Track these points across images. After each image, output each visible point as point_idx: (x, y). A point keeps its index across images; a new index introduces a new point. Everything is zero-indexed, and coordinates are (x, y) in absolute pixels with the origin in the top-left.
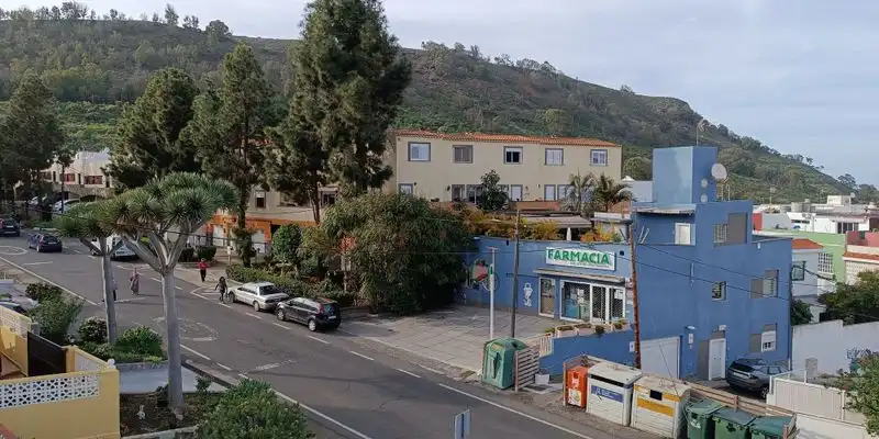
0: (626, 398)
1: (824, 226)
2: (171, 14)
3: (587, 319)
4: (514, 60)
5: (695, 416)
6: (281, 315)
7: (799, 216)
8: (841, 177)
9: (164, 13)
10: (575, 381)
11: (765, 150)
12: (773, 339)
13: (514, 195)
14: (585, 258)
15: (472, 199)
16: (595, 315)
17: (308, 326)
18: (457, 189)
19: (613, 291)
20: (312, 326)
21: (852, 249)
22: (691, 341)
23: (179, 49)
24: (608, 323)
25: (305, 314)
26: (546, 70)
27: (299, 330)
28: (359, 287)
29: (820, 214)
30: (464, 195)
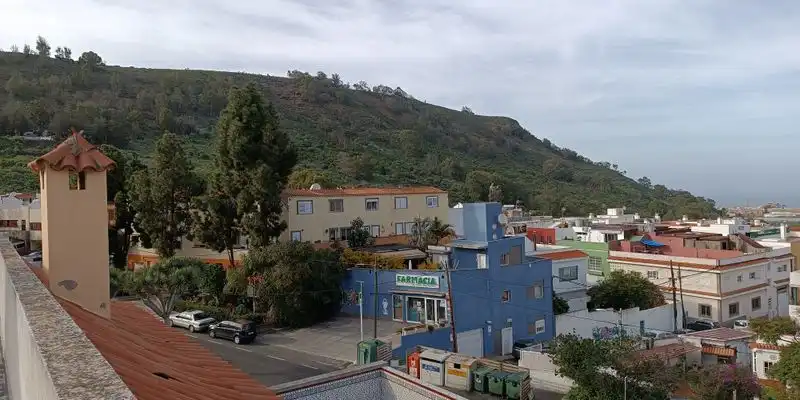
0: (441, 370)
1: (597, 237)
2: (42, 45)
3: (423, 322)
4: (371, 86)
5: (478, 376)
6: (212, 334)
7: (580, 230)
8: (640, 180)
9: (36, 45)
10: (413, 362)
11: (580, 160)
12: (543, 325)
13: (375, 233)
14: (421, 281)
15: (343, 238)
16: (429, 318)
17: (233, 341)
18: (332, 231)
19: (439, 302)
20: (237, 340)
21: (613, 253)
22: (490, 331)
23: (53, 79)
24: (436, 323)
25: (232, 332)
26: (399, 95)
27: (228, 344)
28: (268, 309)
29: (595, 227)
30: (338, 235)
